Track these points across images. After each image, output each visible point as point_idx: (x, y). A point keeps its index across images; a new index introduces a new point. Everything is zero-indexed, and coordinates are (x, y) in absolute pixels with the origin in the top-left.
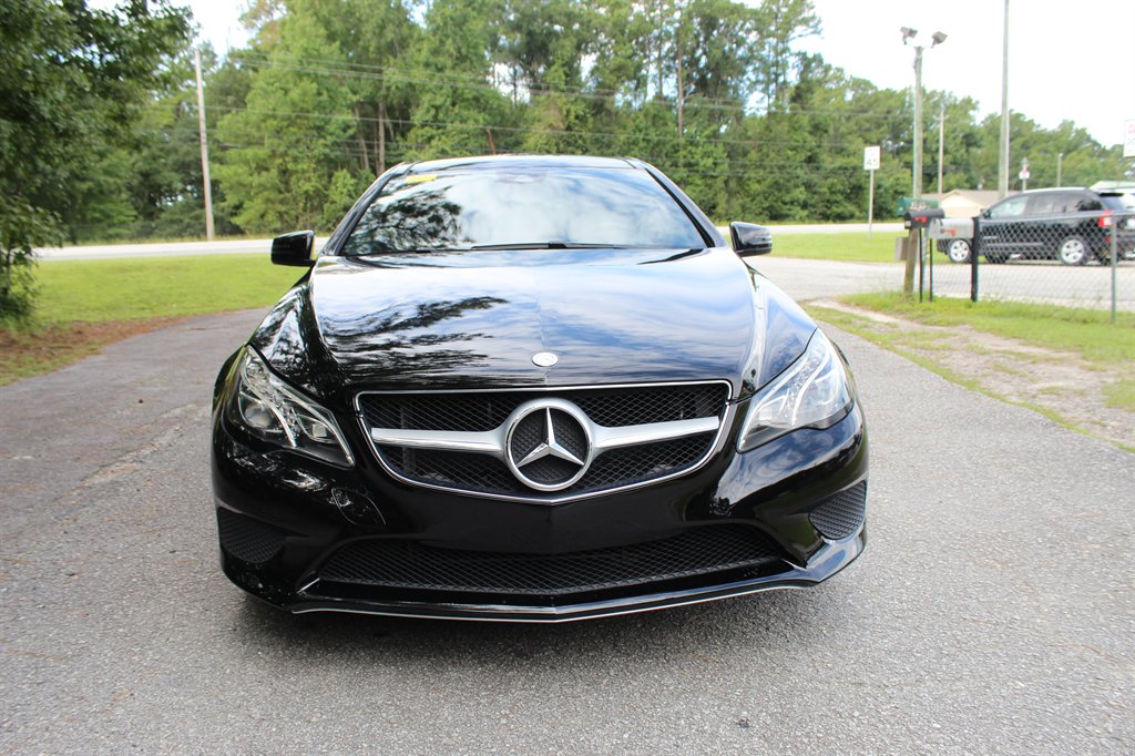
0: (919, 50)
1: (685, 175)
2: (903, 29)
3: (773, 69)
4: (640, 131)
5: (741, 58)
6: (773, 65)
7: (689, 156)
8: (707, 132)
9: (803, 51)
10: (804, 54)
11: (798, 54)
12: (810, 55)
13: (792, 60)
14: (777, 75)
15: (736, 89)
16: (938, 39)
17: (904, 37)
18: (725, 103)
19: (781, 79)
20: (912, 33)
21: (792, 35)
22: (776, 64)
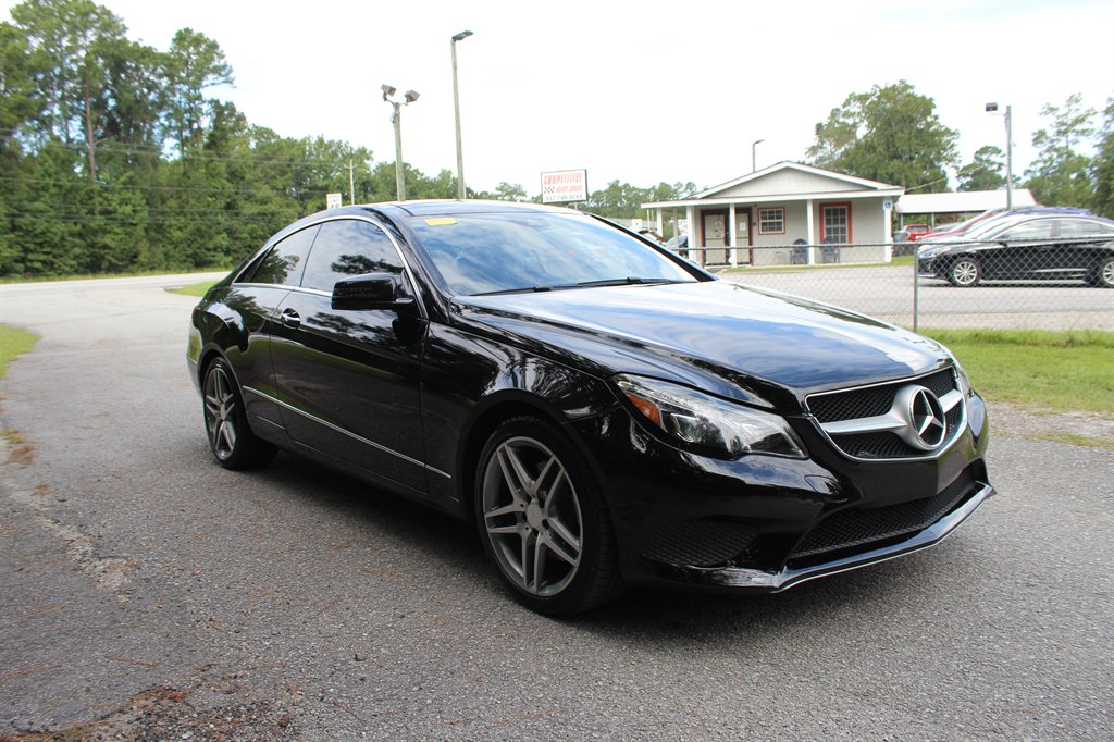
0: (397, 106)
1: (102, 223)
2: (384, 87)
3: (187, 116)
4: (50, 176)
5: (153, 103)
6: (186, 112)
7: (106, 203)
8: (123, 179)
9: (216, 99)
10: (217, 102)
11: (210, 102)
12: (223, 103)
13: (206, 107)
14: (191, 122)
15: (150, 134)
16: (411, 97)
17: (385, 94)
18: (140, 148)
19: (195, 126)
20: (392, 91)
21: (204, 83)
22: (190, 111)
